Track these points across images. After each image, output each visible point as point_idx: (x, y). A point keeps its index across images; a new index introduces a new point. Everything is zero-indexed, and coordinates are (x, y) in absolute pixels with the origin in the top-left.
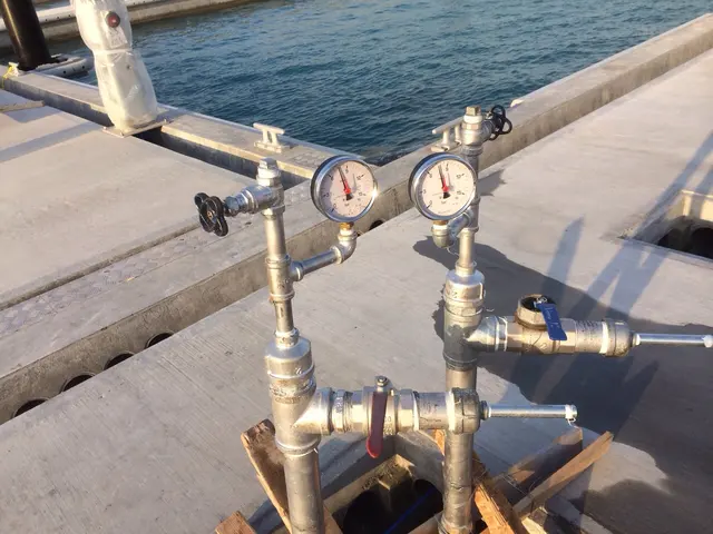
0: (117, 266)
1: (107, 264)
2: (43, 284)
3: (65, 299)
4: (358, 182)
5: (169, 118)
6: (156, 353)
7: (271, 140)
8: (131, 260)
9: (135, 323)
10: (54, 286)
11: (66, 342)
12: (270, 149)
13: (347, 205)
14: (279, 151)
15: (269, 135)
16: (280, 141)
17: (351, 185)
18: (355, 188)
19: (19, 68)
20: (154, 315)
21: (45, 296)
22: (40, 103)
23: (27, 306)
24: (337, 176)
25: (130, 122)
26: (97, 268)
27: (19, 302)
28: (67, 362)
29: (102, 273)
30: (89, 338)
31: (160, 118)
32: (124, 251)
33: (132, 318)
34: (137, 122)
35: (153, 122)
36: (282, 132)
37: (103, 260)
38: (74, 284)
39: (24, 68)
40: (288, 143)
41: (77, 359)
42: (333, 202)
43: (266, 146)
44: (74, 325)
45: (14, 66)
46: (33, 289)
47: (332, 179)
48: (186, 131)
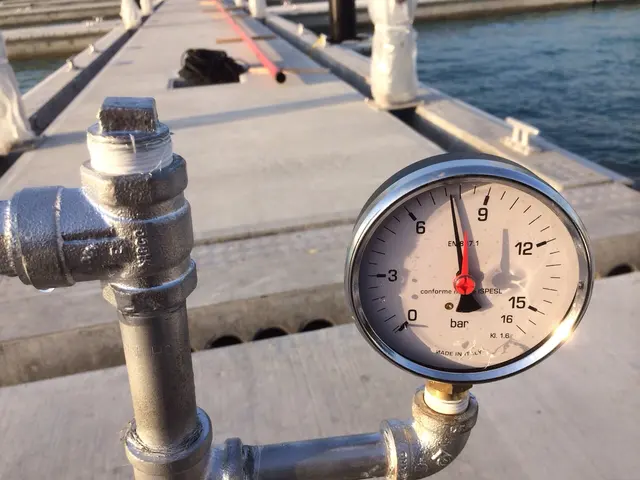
0: (310, 235)
1: (302, 229)
2: (241, 232)
3: (250, 253)
4: (517, 261)
5: (428, 100)
6: (294, 345)
7: (520, 138)
8: (325, 232)
9: (296, 300)
10: (248, 237)
11: (226, 297)
12: (517, 149)
13: (455, 324)
14: (526, 153)
15: (520, 133)
16: (532, 141)
17: (488, 264)
18: (502, 279)
19: (328, 40)
20: (317, 298)
21: (237, 243)
22: (327, 71)
23: (219, 249)
24: (439, 224)
25: (389, 98)
26: (291, 230)
27: (215, 242)
28: (220, 318)
29: (294, 237)
30: (247, 301)
31: (417, 99)
32: (323, 220)
33: (294, 294)
34: (397, 98)
35: (411, 101)
36: (536, 132)
37: (300, 223)
38: (266, 241)
39: (332, 41)
40: (539, 146)
41: (231, 319)
42: (408, 303)
43: (513, 144)
44: (243, 283)
45: (323, 38)
46: (230, 234)
47: (420, 228)
48: (439, 115)
